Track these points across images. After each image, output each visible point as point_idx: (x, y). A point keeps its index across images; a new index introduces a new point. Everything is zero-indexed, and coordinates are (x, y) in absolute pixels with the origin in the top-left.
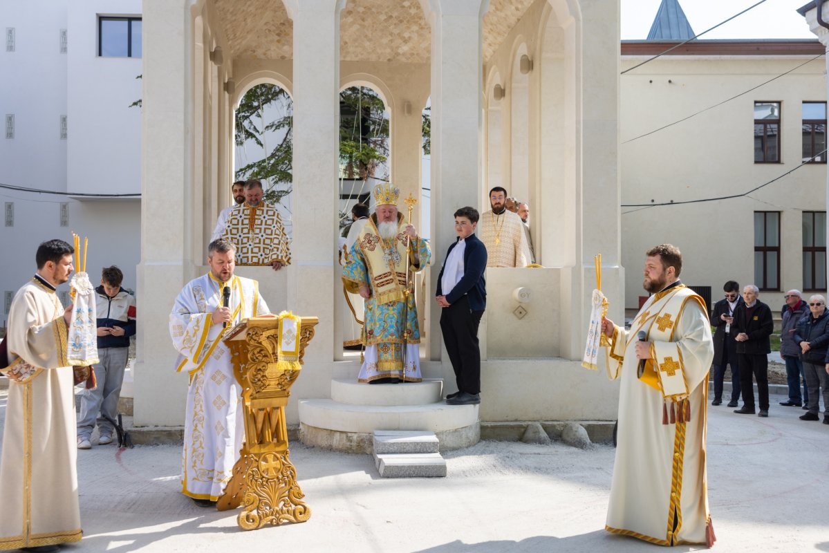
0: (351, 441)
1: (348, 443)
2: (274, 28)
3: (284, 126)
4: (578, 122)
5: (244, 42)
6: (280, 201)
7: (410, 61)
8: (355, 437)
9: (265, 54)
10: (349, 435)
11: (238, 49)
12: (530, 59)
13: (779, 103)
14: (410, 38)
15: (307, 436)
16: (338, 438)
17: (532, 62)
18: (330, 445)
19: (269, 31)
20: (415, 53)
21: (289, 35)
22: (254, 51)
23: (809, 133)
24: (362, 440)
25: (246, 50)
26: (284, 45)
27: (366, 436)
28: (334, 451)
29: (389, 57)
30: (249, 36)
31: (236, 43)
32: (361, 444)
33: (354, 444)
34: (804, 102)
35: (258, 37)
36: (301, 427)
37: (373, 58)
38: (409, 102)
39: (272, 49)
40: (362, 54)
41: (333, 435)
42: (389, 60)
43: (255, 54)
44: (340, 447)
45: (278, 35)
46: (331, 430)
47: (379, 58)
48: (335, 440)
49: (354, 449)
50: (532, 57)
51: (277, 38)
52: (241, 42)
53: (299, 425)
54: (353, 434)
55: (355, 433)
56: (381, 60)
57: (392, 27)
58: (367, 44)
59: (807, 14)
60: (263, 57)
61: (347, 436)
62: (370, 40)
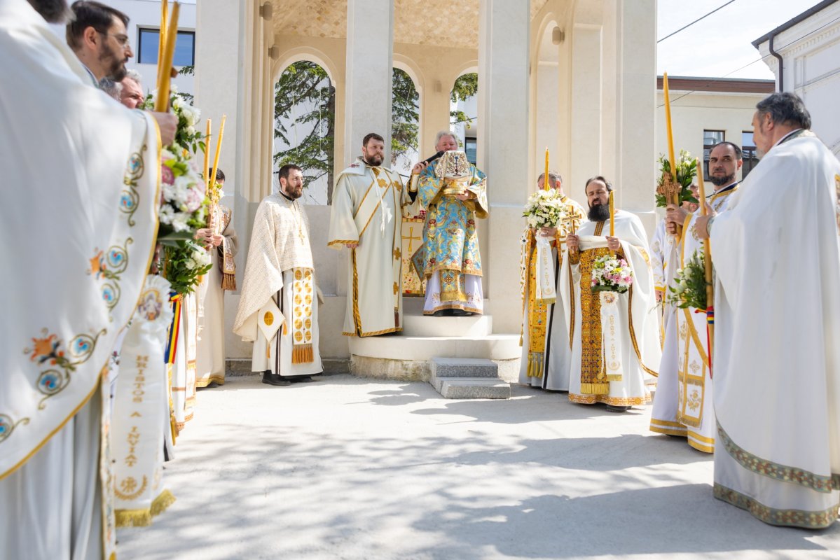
0: (407, 369)
1: (404, 372)
2: (316, 6)
3: (312, 119)
4: (618, 76)
5: (286, 18)
6: (309, 186)
7: (440, 45)
8: (411, 365)
9: (305, 31)
10: (405, 363)
11: (280, 25)
12: (562, 31)
13: (724, 132)
14: (441, 22)
15: (359, 367)
16: (393, 367)
17: (564, 33)
18: (385, 374)
19: (311, 8)
20: (445, 37)
21: (329, 13)
22: (295, 27)
23: (747, 159)
24: (418, 368)
25: (287, 26)
26: (324, 22)
27: (422, 364)
28: (389, 380)
29: (421, 40)
30: (292, 12)
31: (279, 16)
32: (417, 372)
33: (410, 372)
34: (743, 132)
35: (300, 13)
36: (352, 359)
37: (407, 40)
38: (439, 81)
39: (313, 26)
40: (396, 36)
41: (388, 363)
42: (421, 43)
43: (297, 30)
44: (395, 375)
45: (319, 12)
46: (386, 359)
47: (412, 41)
48: (389, 369)
49: (410, 377)
50: (564, 29)
51: (317, 15)
52: (283, 17)
53: (349, 358)
54: (409, 362)
55: (411, 360)
56: (413, 43)
57: (425, 11)
58: (401, 26)
59: (760, 46)
60: (303, 34)
61: (402, 365)
62: (404, 22)
